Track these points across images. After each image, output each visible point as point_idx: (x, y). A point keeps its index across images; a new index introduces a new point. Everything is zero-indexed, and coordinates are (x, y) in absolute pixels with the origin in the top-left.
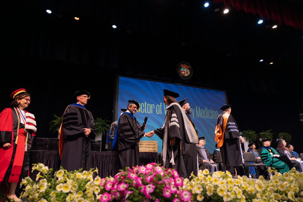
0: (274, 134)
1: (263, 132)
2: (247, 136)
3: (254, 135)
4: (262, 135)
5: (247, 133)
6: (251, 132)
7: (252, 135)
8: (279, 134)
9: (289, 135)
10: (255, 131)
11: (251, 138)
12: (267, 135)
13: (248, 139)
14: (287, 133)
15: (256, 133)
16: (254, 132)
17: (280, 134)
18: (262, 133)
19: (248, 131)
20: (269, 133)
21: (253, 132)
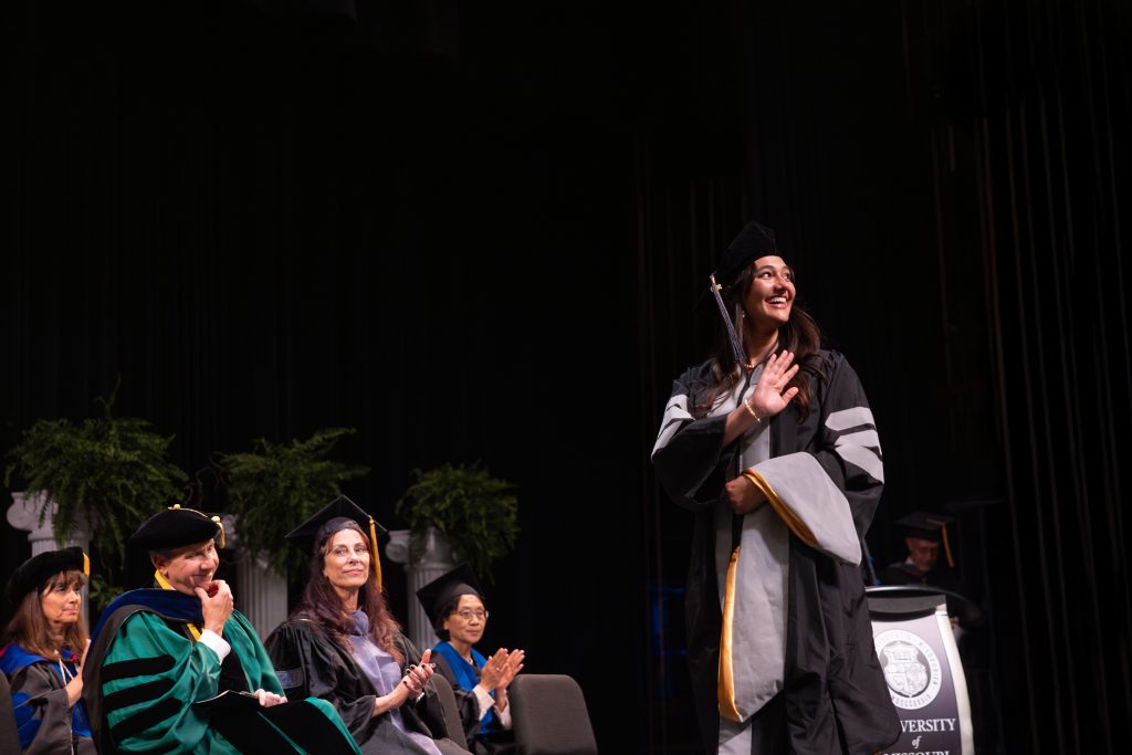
0: (362, 471)
1: (261, 452)
2: (74, 485)
3: (155, 473)
4: (247, 477)
5: (82, 445)
6: (128, 444)
7: (130, 470)
8: (415, 480)
9: (504, 493)
10: (165, 436)
11: (120, 512)
12: (292, 487)
13: (79, 516)
14: (492, 476)
15: (171, 457)
16: (158, 443)
17: (430, 481)
18: (246, 462)
19: (89, 423)
20: (318, 466)
21: (143, 439)
